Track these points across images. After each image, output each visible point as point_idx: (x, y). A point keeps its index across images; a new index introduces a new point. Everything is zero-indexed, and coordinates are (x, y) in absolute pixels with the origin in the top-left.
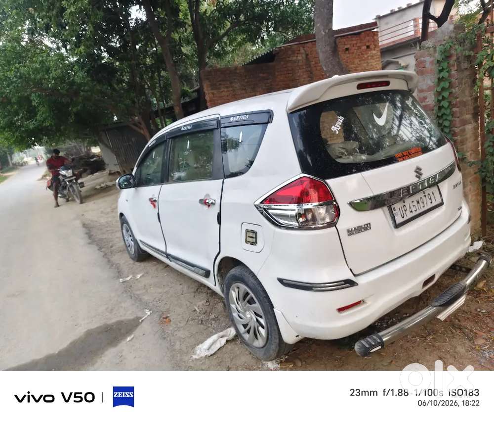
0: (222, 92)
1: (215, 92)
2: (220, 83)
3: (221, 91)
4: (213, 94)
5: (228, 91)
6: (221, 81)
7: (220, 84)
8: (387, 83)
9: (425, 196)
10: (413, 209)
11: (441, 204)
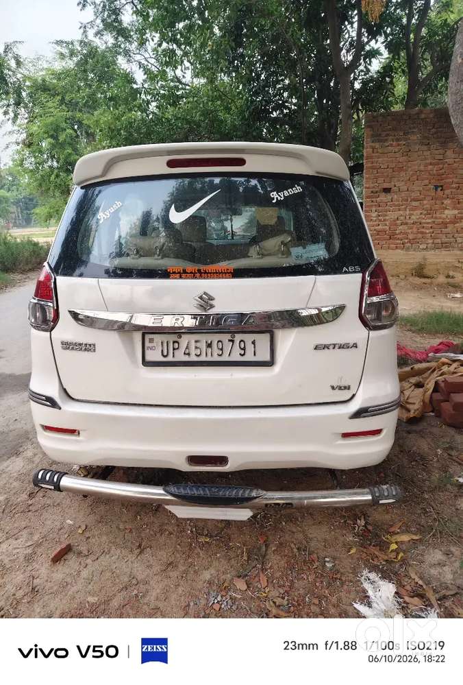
0: (388, 146)
1: (377, 145)
2: (388, 132)
3: (387, 144)
4: (373, 148)
5: (399, 145)
6: (390, 130)
7: (387, 135)
8: (241, 162)
9: (232, 341)
10: (193, 352)
11: (270, 363)
